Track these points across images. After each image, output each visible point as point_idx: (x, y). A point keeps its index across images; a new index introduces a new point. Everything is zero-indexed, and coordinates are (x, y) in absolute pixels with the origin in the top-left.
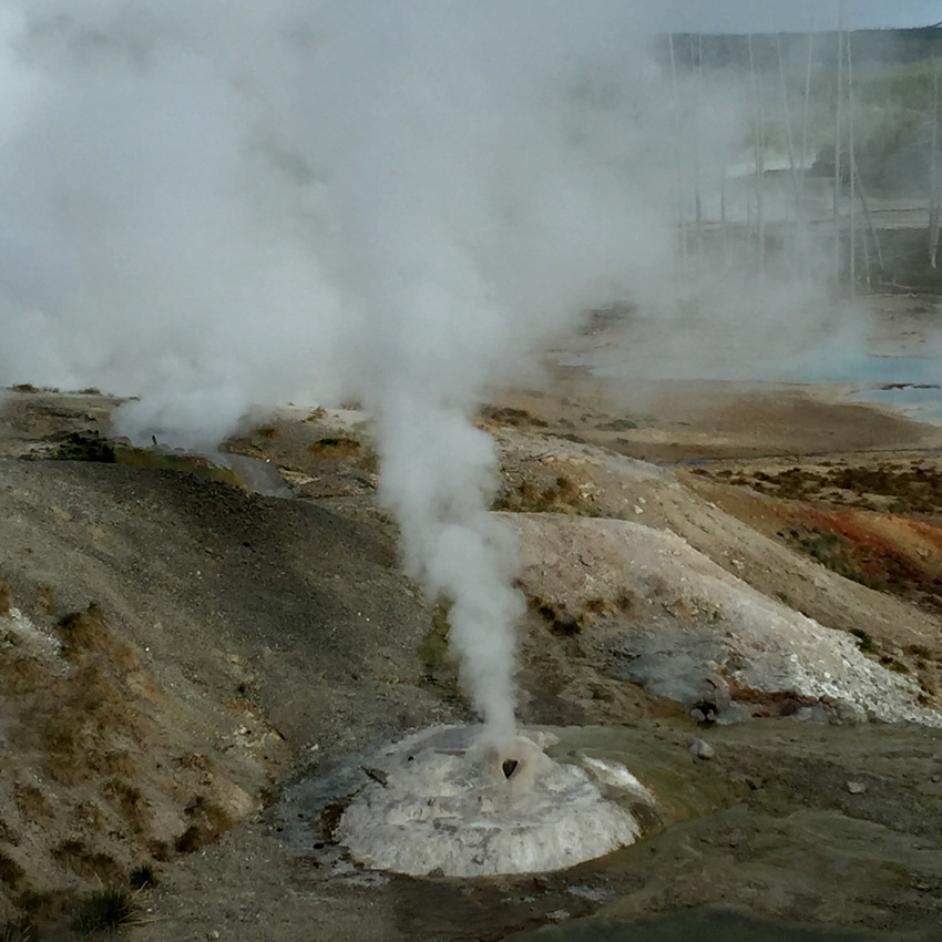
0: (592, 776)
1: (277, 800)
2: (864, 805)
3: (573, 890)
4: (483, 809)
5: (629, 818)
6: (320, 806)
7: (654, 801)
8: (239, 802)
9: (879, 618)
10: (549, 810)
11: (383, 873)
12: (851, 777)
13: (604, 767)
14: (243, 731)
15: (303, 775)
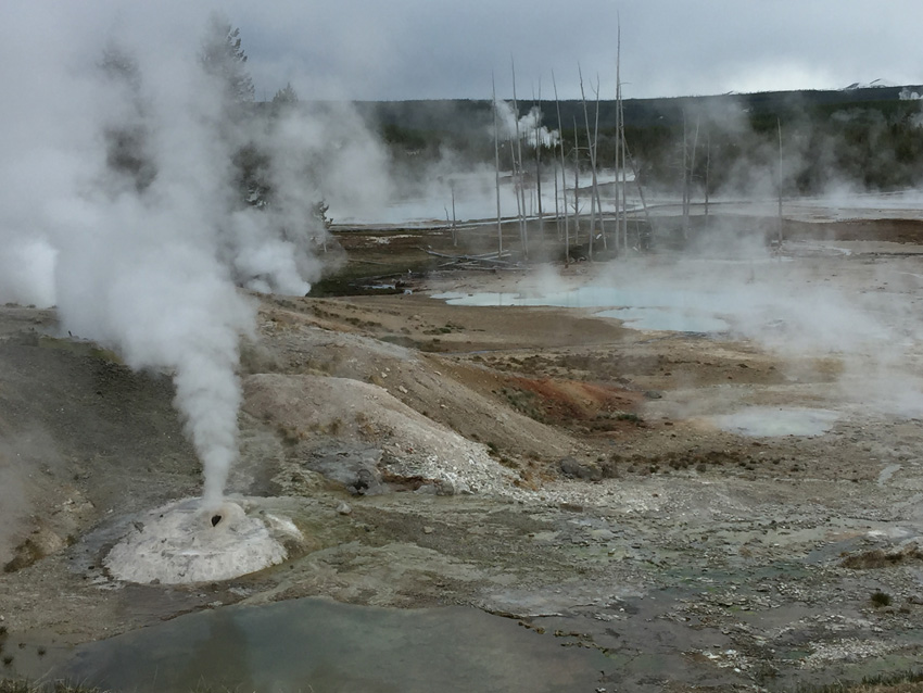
0: (268, 525)
1: (77, 542)
2: (429, 539)
3: (232, 590)
4: (194, 544)
5: (281, 548)
6: (100, 545)
7: (303, 538)
8: (53, 543)
9: (535, 440)
10: (233, 544)
11: (122, 582)
12: (428, 524)
13: (277, 519)
14: (70, 501)
15: (96, 527)
